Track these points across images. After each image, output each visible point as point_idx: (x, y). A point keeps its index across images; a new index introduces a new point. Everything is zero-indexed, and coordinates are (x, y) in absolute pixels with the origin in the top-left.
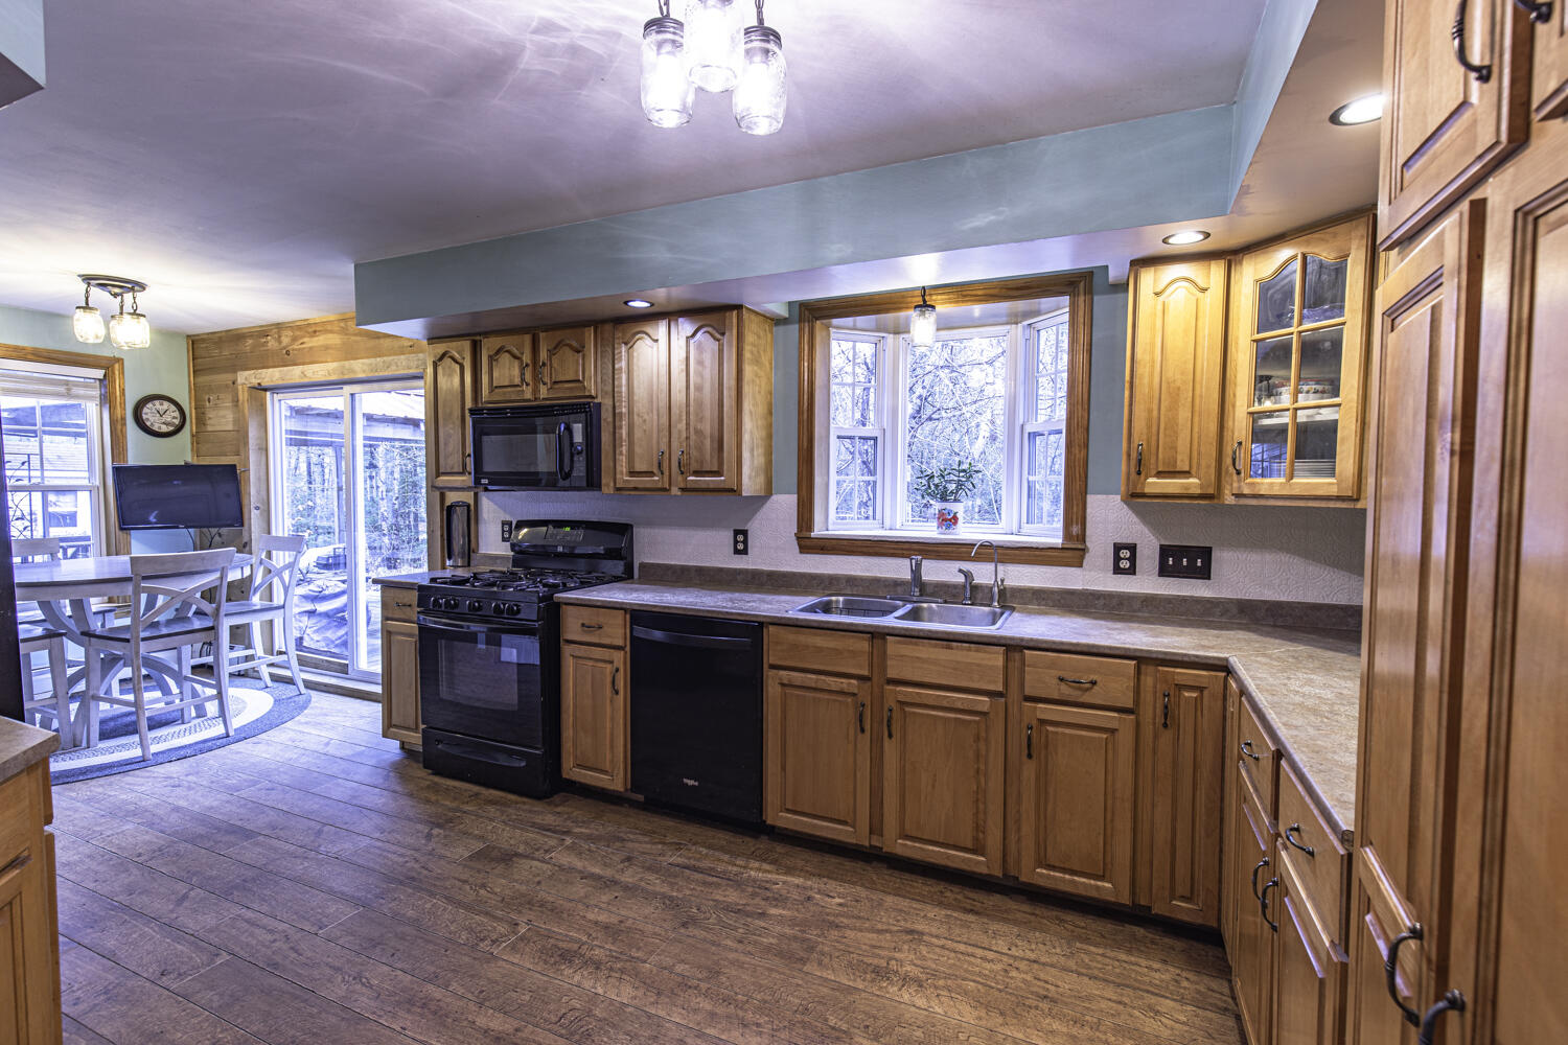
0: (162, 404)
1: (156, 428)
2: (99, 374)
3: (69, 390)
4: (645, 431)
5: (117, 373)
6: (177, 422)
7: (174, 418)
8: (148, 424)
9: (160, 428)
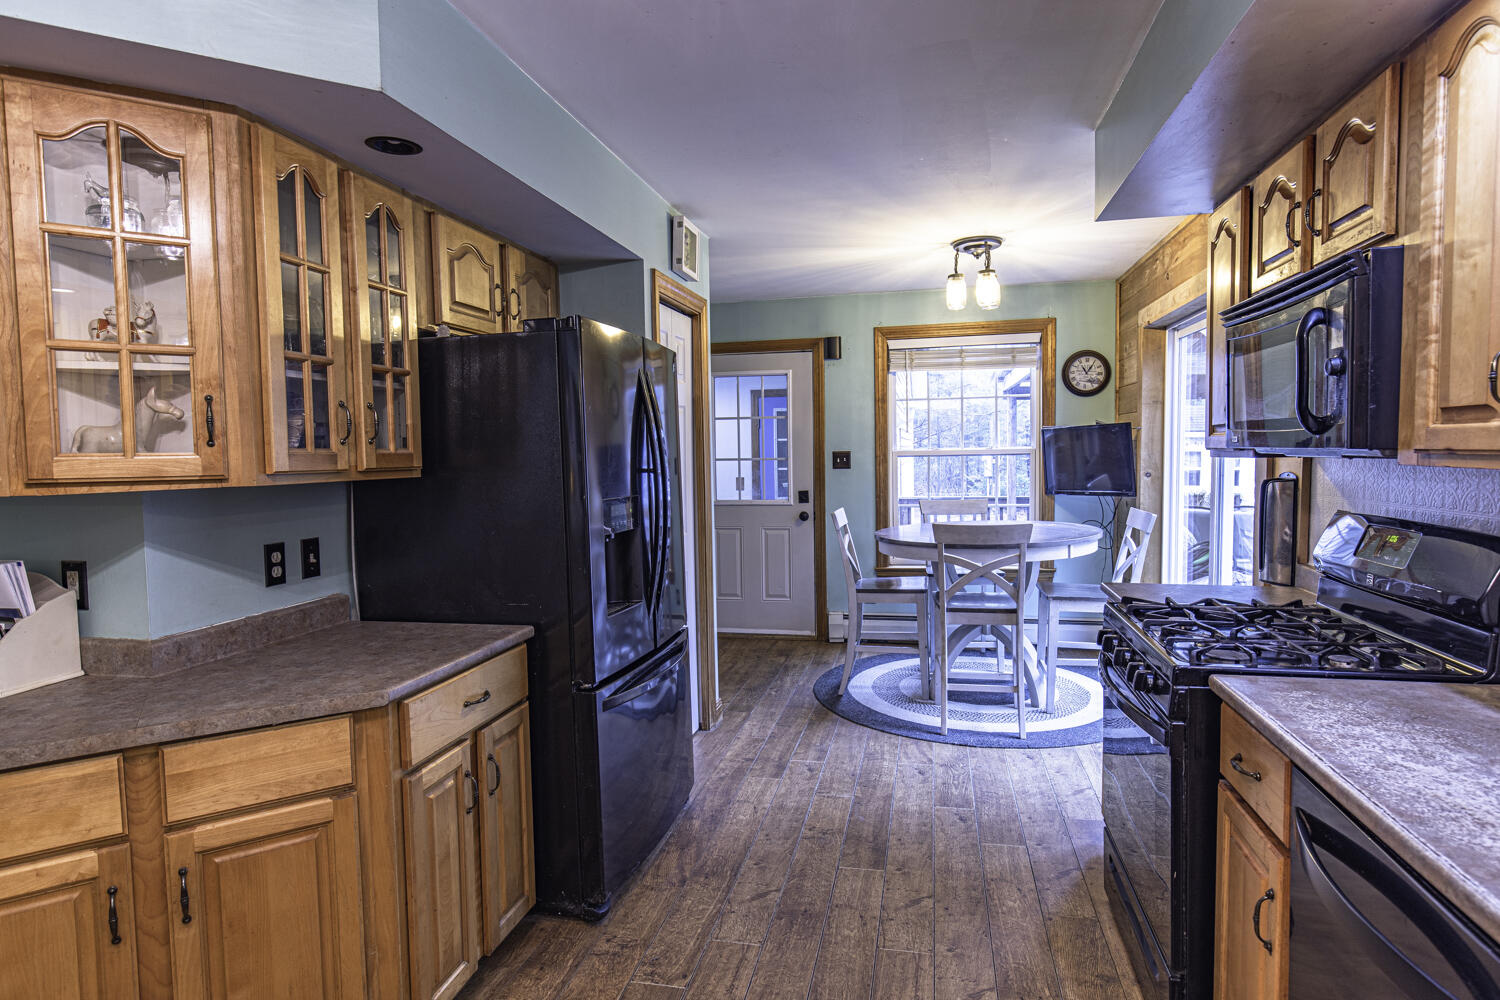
0: (1087, 361)
1: (1081, 387)
2: (1036, 337)
3: (1014, 357)
4: (1473, 293)
5: (1049, 333)
6: (1101, 378)
7: (1099, 374)
8: (1074, 383)
9: (1085, 386)
